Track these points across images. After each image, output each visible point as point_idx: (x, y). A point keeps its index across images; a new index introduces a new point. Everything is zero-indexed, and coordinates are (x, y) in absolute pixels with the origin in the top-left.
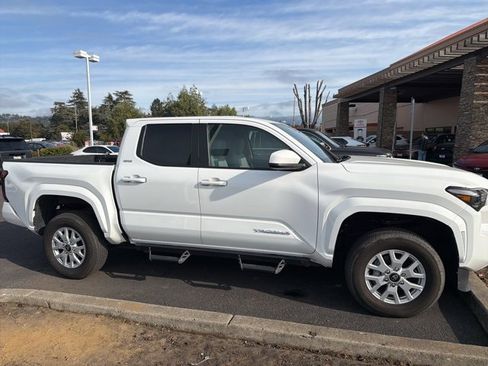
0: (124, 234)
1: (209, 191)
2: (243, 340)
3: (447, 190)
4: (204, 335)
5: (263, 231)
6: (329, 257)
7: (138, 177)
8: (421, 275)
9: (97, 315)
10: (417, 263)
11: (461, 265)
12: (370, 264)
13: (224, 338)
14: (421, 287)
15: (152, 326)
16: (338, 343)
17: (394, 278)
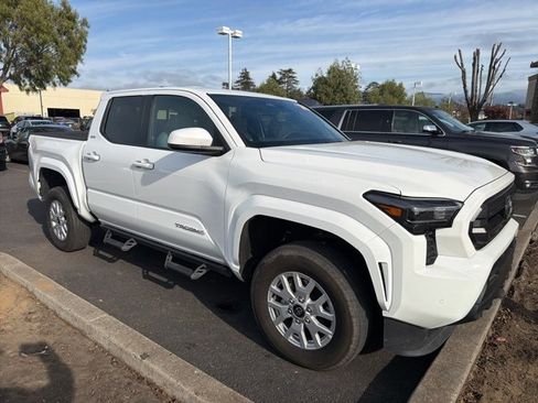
0: (91, 213)
1: (140, 174)
2: (96, 344)
3: (365, 196)
4: (74, 328)
5: (181, 226)
6: (236, 268)
7: (95, 153)
8: (330, 316)
9: (22, 286)
10: (324, 298)
11: (385, 314)
12: (274, 287)
13: (84, 336)
14: (330, 333)
15: (47, 308)
16: (160, 376)
17: (298, 311)
